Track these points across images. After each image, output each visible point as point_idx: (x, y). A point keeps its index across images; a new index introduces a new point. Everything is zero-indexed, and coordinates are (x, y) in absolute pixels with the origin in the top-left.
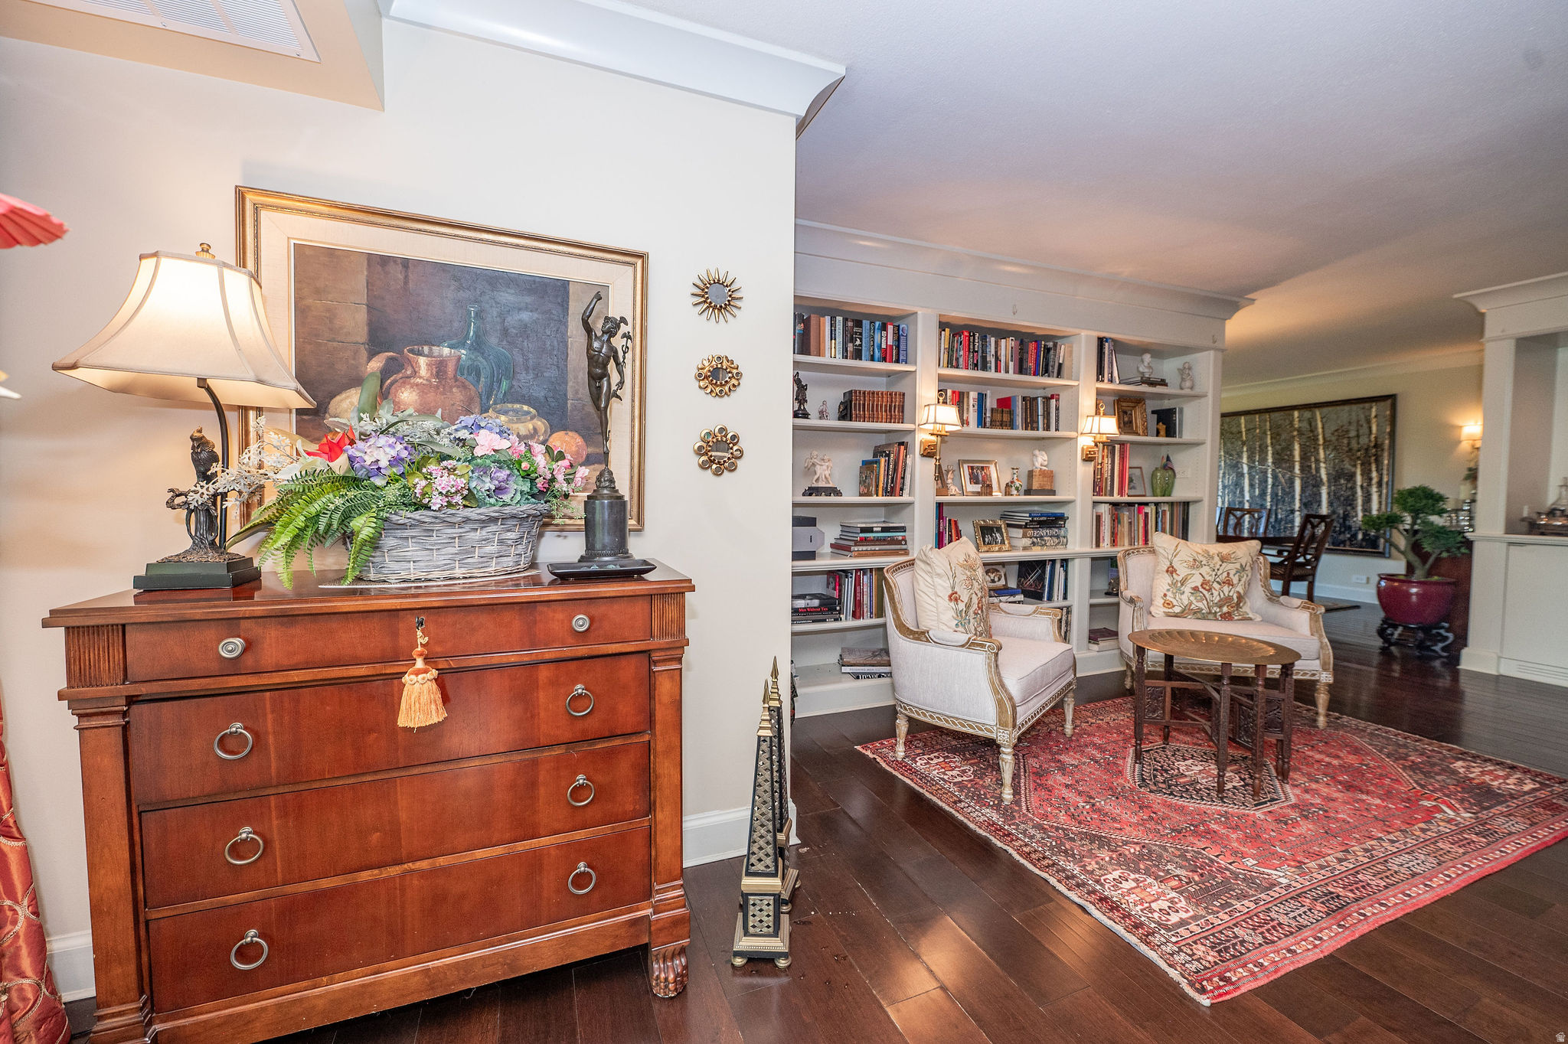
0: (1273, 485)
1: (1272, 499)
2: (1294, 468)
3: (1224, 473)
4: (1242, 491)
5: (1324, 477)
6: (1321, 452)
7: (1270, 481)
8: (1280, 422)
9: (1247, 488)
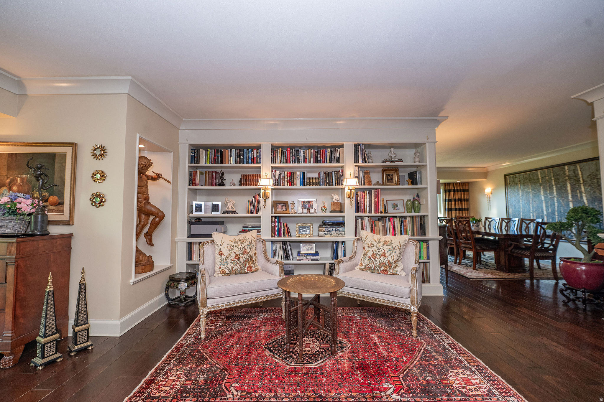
1: (558, 214)
2: (568, 197)
6: (582, 187)
7: (556, 204)
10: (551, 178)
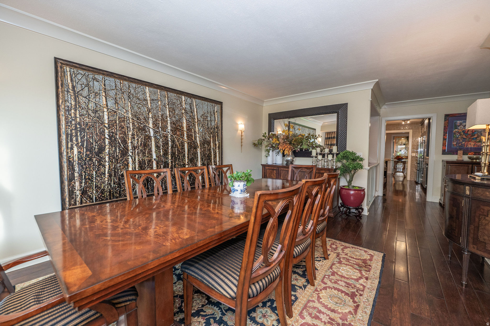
0: (172, 147)
1: (172, 157)
2: (184, 136)
3: (133, 135)
4: (150, 150)
5: (198, 142)
6: (197, 126)
7: (170, 143)
8: (174, 101)
9: (154, 149)
10: (165, 106)
